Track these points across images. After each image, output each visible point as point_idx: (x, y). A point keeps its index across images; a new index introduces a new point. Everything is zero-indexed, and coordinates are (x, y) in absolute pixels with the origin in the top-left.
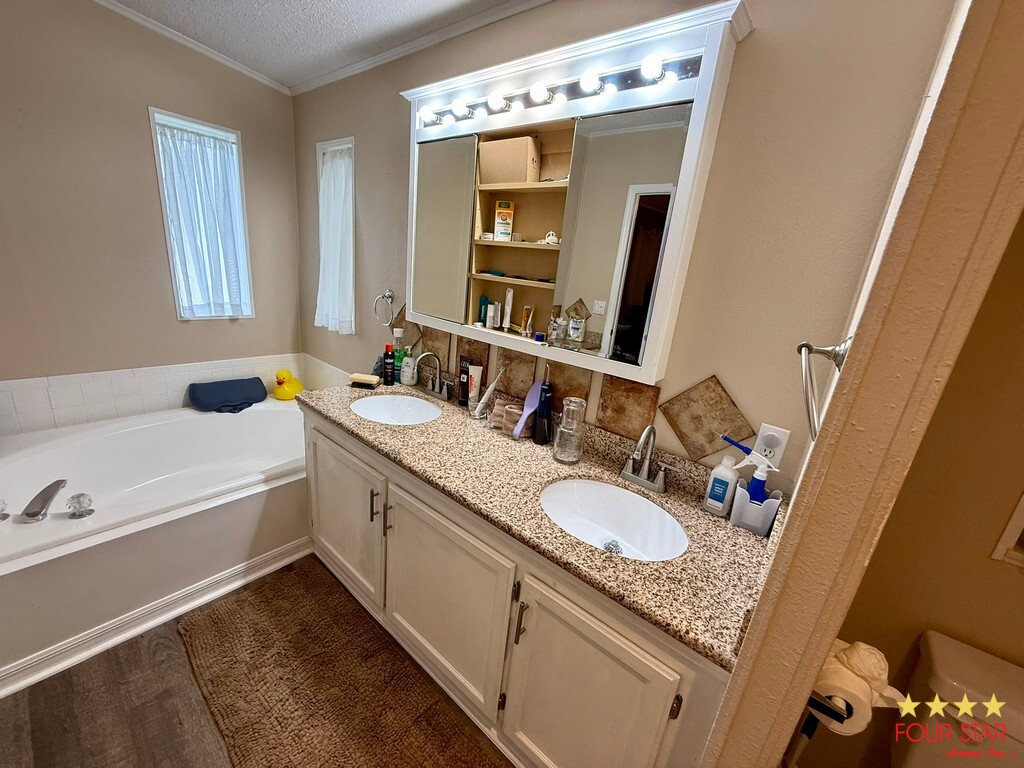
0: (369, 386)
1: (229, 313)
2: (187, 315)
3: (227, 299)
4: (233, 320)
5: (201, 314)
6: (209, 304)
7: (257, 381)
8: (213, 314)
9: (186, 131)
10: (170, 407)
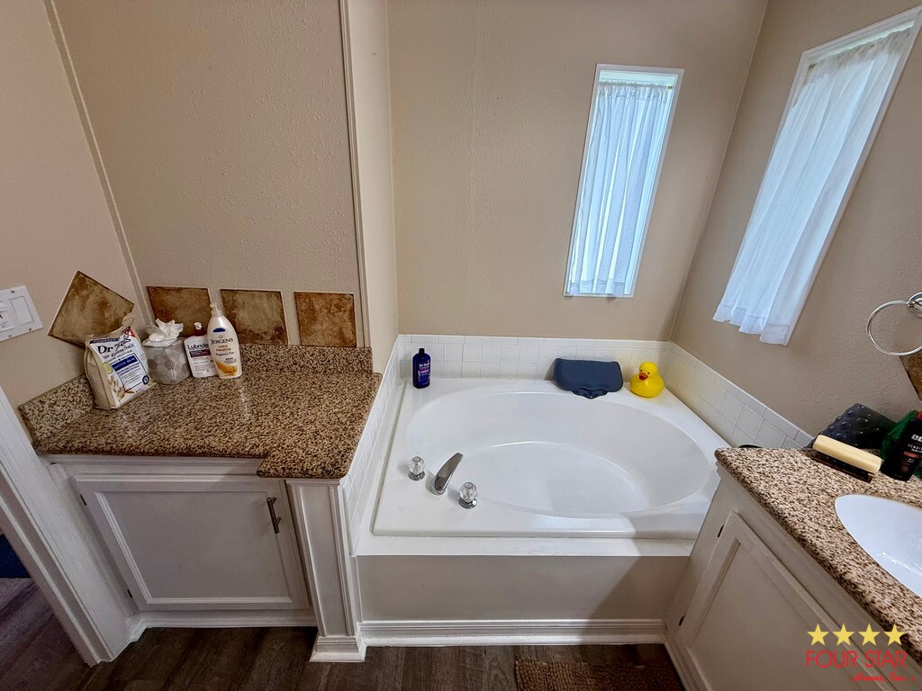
0: (861, 474)
1: (609, 290)
2: (572, 291)
3: (611, 275)
4: (611, 298)
5: (584, 290)
6: (593, 281)
7: (614, 366)
8: (594, 291)
9: (625, 84)
10: (536, 377)
